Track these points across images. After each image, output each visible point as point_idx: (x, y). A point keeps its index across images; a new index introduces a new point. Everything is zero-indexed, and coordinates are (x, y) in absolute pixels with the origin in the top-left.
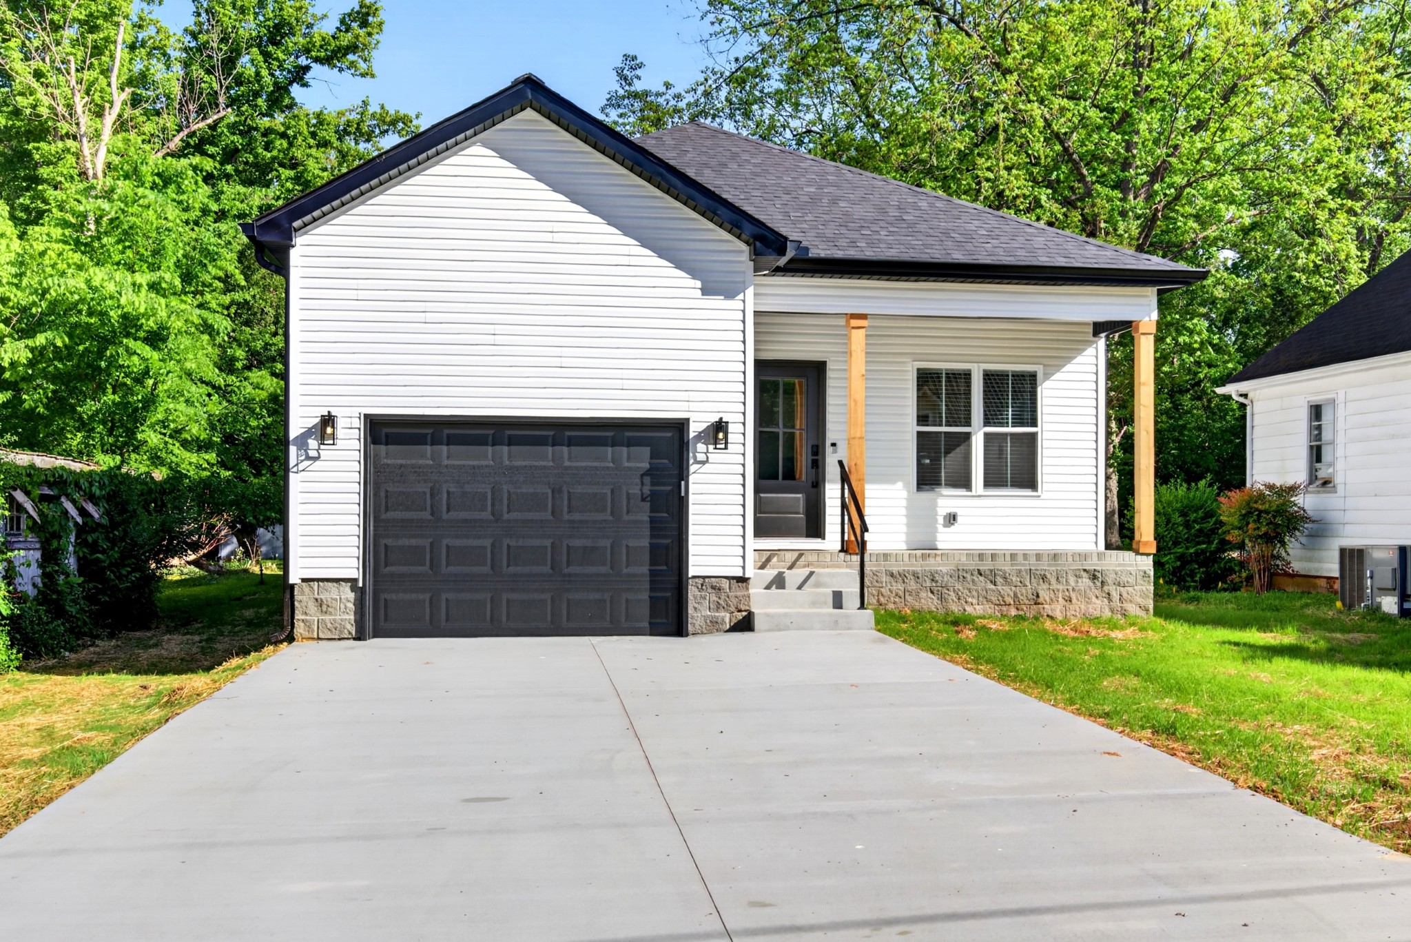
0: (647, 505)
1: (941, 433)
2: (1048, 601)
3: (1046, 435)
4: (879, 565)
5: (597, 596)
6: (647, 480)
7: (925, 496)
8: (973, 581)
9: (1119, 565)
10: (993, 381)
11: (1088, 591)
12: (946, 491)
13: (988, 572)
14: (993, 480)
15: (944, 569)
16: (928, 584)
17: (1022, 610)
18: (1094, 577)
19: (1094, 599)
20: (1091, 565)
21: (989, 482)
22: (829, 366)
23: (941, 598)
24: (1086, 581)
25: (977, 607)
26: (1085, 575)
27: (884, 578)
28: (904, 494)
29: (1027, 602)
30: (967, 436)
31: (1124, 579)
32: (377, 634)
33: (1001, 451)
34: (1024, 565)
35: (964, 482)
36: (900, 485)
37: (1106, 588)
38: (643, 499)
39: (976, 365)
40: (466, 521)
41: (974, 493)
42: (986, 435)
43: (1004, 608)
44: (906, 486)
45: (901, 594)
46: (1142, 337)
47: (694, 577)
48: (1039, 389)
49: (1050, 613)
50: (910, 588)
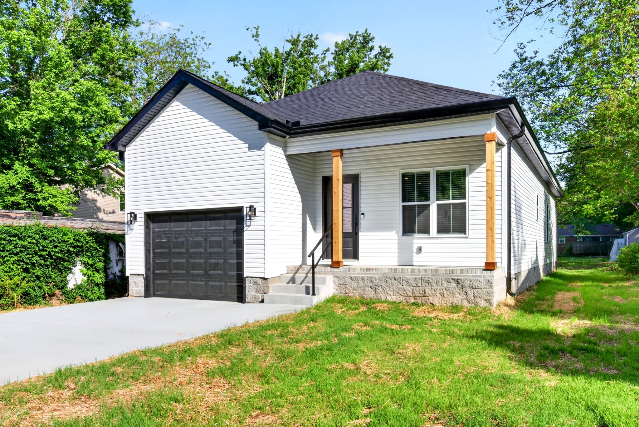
0: (235, 245)
1: (415, 205)
2: (431, 294)
3: (470, 203)
4: (346, 273)
5: (219, 284)
6: (235, 234)
7: (407, 238)
8: (391, 283)
9: (473, 276)
10: (442, 176)
11: (454, 290)
12: (416, 235)
13: (399, 279)
14: (443, 229)
15: (376, 276)
16: (369, 283)
17: (417, 299)
18: (458, 283)
19: (458, 295)
20: (457, 276)
21: (440, 231)
22: (362, 175)
23: (376, 291)
24: (454, 285)
25: (393, 297)
26: (452, 281)
27: (348, 280)
28: (396, 237)
29: (420, 295)
30: (428, 206)
31: (475, 284)
32: (155, 295)
33: (446, 213)
34: (418, 275)
35: (425, 230)
36: (394, 232)
37: (464, 289)
38: (234, 243)
39: (432, 168)
40: (178, 253)
41: (431, 236)
42: (438, 205)
43: (407, 298)
44: (397, 233)
45: (356, 289)
46: (487, 143)
47: (247, 277)
48: (467, 178)
49: (432, 302)
50: (360, 286)
